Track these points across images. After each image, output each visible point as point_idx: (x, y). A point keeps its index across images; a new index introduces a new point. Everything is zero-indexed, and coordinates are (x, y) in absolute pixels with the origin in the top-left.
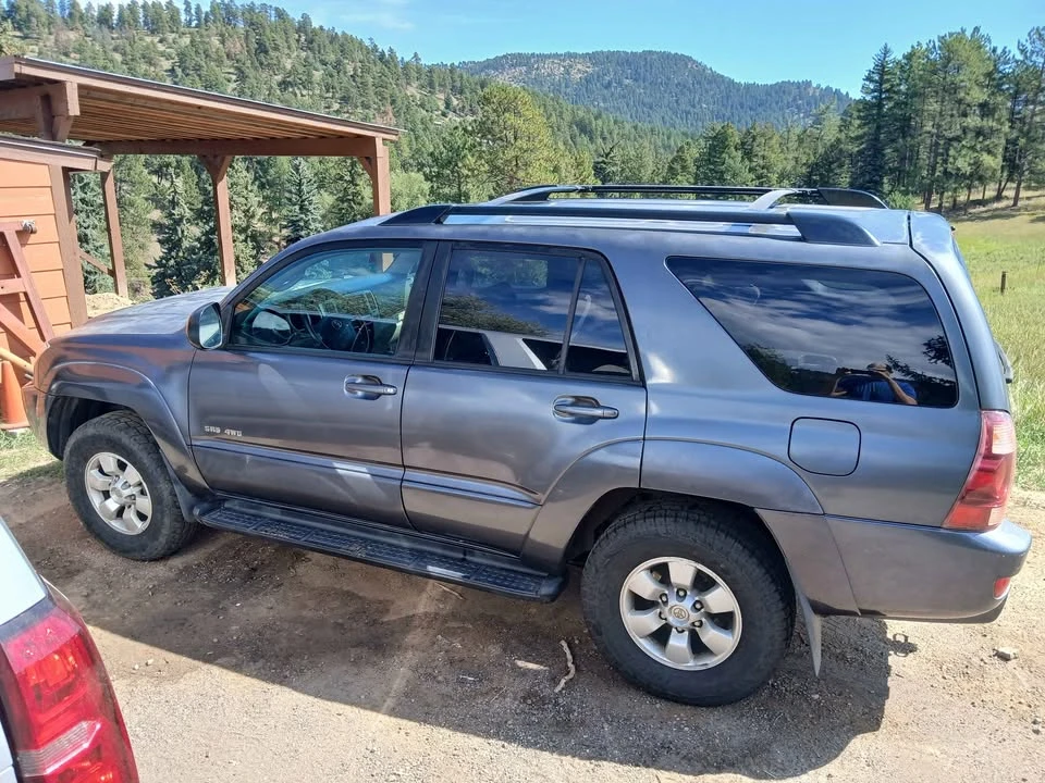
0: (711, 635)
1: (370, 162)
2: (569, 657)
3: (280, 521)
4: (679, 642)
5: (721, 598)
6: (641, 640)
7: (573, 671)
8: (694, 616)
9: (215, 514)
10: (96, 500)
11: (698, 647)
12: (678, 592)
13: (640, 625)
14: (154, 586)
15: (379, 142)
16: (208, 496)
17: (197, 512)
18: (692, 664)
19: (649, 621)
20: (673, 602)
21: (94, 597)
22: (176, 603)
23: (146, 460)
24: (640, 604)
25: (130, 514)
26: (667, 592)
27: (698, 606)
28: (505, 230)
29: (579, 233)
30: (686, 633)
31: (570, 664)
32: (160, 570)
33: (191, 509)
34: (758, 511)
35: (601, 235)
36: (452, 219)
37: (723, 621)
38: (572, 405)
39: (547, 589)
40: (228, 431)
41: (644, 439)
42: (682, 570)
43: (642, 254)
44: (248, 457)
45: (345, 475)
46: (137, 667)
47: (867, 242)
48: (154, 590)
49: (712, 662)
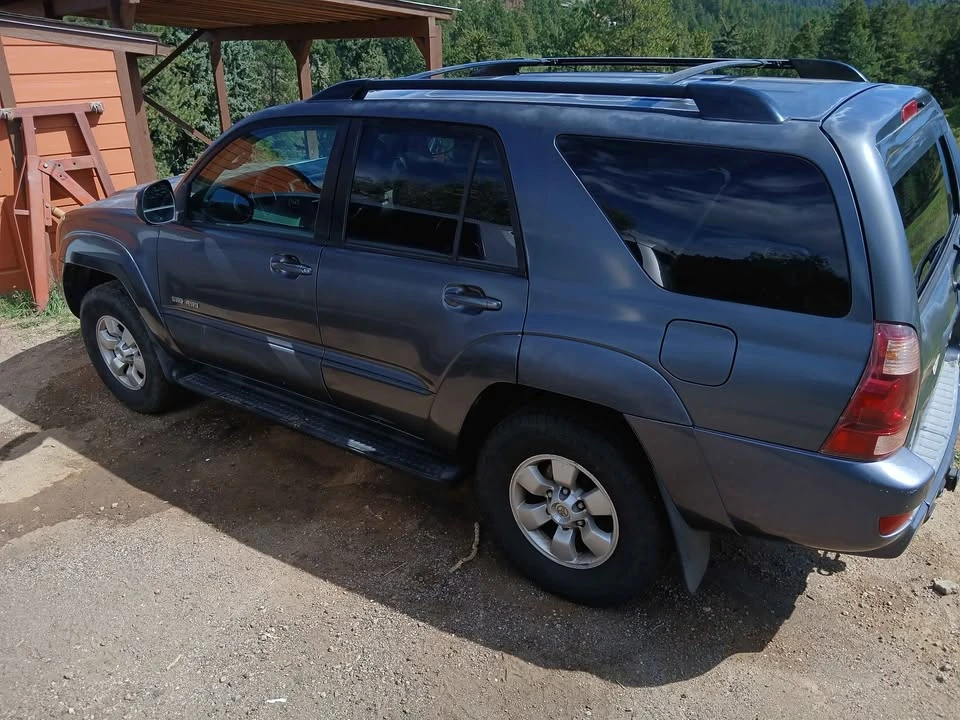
0: (595, 537)
1: (424, 41)
2: (477, 539)
4: (564, 538)
5: (600, 502)
6: (530, 533)
7: (473, 554)
8: (575, 515)
9: (189, 378)
10: (108, 358)
11: (581, 547)
12: (562, 491)
13: (526, 516)
14: (145, 438)
15: (432, 23)
16: (189, 360)
17: (174, 374)
18: (575, 562)
19: (537, 514)
20: (556, 499)
21: (93, 443)
22: (157, 454)
23: (135, 325)
24: (531, 499)
25: (132, 372)
26: (553, 488)
27: (580, 506)
28: (412, 105)
30: (572, 531)
31: (474, 547)
32: (157, 423)
33: (171, 372)
34: (627, 416)
36: (371, 95)
37: (604, 523)
38: (462, 294)
39: (446, 475)
40: (188, 302)
41: (523, 333)
42: (564, 469)
43: (534, 132)
44: (205, 326)
45: (275, 349)
46: (102, 508)
47: (770, 118)
48: (143, 441)
49: (593, 563)
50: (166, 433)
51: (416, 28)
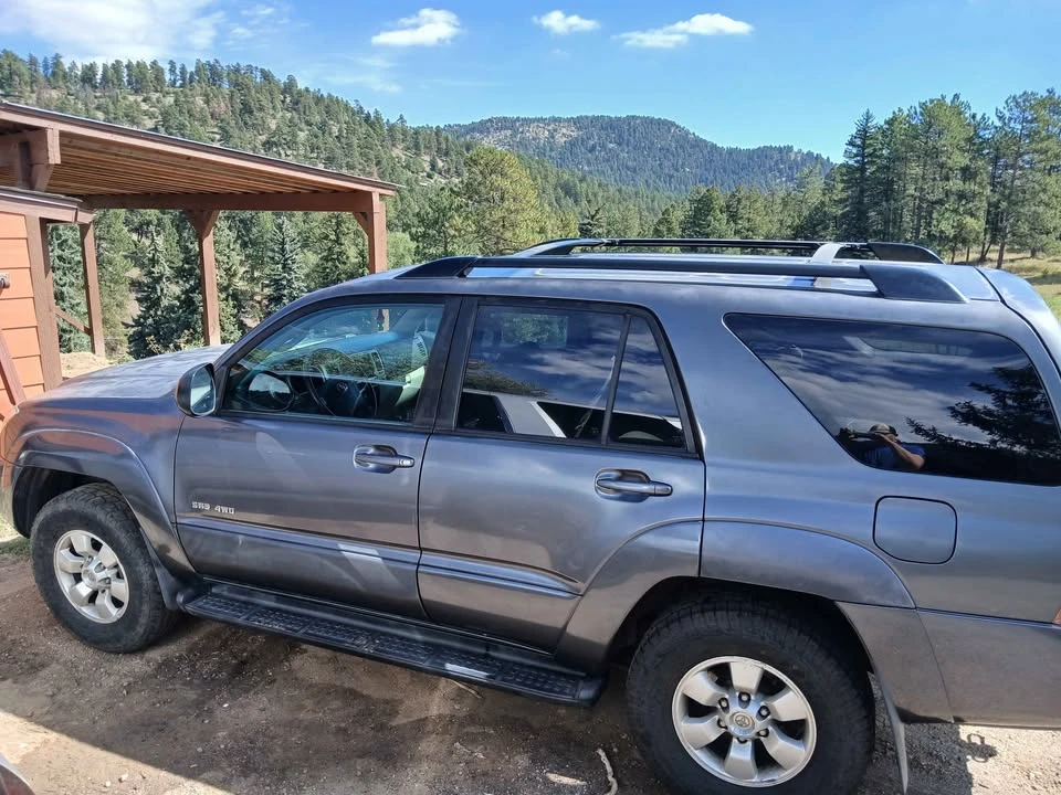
0: (778, 746)
1: (366, 217)
2: (609, 769)
3: (274, 610)
4: (741, 754)
5: (792, 705)
6: (696, 752)
7: (615, 786)
8: (760, 725)
9: (201, 602)
10: (65, 583)
11: (763, 759)
12: (740, 697)
13: (694, 734)
14: (129, 684)
15: (376, 198)
16: (194, 579)
17: (180, 599)
18: (757, 780)
19: (707, 730)
20: (735, 708)
21: (60, 697)
22: (154, 704)
23: (124, 538)
24: (695, 710)
25: (104, 600)
26: (727, 696)
27: (764, 712)
28: (538, 283)
29: (623, 287)
30: (750, 744)
31: (610, 778)
32: (137, 665)
33: (173, 595)
34: (841, 605)
35: (648, 289)
36: (476, 272)
37: (794, 730)
38: (619, 479)
39: (585, 693)
40: (218, 508)
41: (703, 520)
42: (746, 672)
43: (695, 311)
44: (241, 537)
45: (353, 560)
46: (108, 784)
47: (954, 298)
48: (129, 688)
49: (781, 777)
50: (150, 676)
51: (358, 203)
